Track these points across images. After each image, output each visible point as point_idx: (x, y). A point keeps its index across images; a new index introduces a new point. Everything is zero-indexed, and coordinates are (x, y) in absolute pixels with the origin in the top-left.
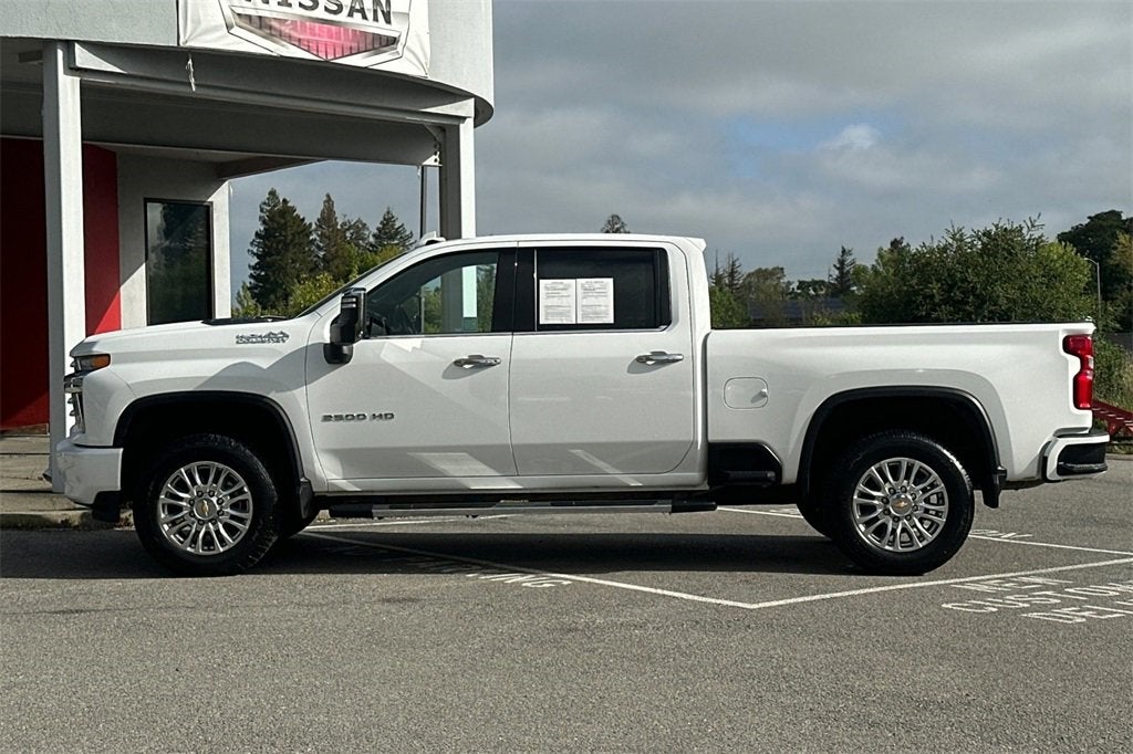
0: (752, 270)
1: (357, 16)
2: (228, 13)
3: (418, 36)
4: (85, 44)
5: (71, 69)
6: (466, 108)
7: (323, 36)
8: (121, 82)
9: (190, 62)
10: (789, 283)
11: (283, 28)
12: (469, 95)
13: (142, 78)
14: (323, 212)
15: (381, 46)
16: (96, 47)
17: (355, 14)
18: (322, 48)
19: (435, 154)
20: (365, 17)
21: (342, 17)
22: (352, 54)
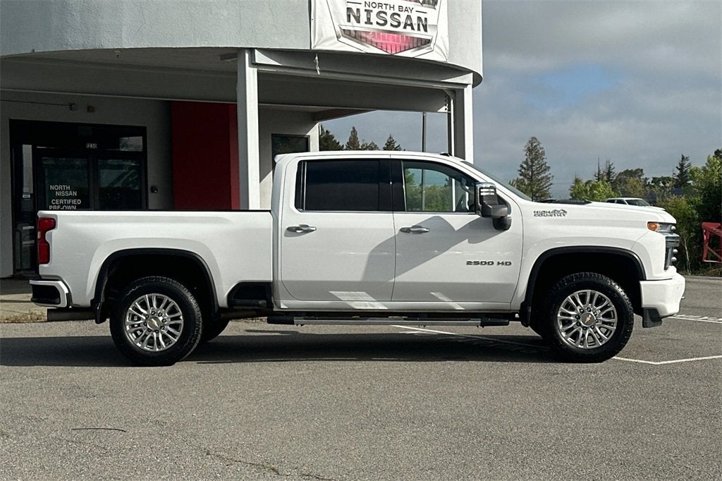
0: (622, 171)
1: (409, 28)
2: (338, 29)
3: (442, 38)
4: (261, 50)
5: (253, 64)
6: (468, 79)
7: (390, 40)
8: (279, 70)
9: (317, 58)
10: (646, 179)
11: (368, 37)
12: (470, 71)
13: (290, 68)
14: (350, 139)
15: (422, 45)
16: (266, 51)
17: (408, 27)
18: (389, 47)
19: (446, 105)
20: (413, 29)
21: (400, 29)
22: (405, 50)
